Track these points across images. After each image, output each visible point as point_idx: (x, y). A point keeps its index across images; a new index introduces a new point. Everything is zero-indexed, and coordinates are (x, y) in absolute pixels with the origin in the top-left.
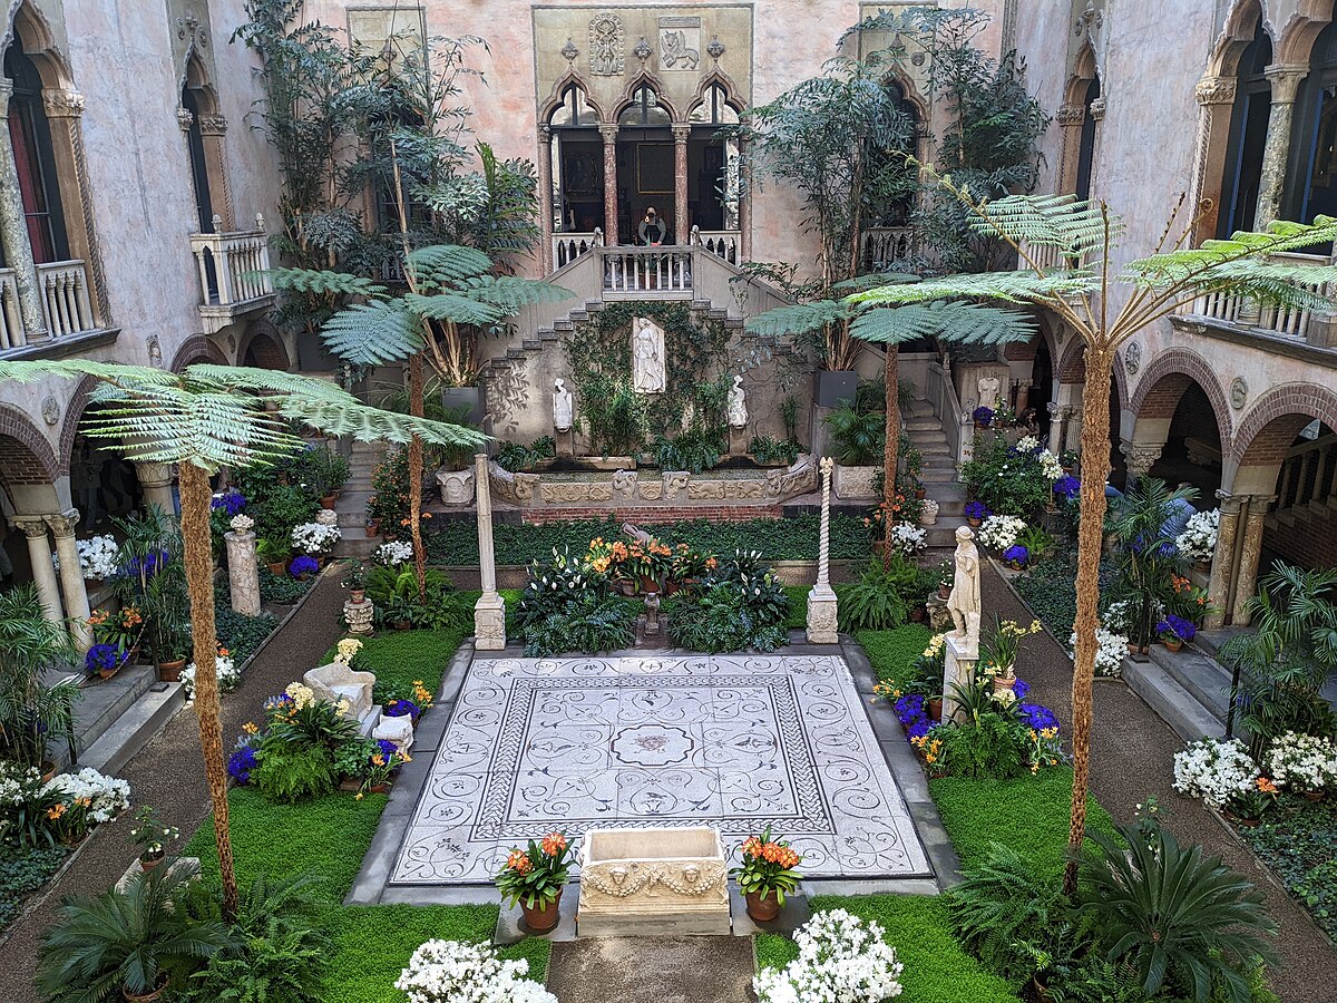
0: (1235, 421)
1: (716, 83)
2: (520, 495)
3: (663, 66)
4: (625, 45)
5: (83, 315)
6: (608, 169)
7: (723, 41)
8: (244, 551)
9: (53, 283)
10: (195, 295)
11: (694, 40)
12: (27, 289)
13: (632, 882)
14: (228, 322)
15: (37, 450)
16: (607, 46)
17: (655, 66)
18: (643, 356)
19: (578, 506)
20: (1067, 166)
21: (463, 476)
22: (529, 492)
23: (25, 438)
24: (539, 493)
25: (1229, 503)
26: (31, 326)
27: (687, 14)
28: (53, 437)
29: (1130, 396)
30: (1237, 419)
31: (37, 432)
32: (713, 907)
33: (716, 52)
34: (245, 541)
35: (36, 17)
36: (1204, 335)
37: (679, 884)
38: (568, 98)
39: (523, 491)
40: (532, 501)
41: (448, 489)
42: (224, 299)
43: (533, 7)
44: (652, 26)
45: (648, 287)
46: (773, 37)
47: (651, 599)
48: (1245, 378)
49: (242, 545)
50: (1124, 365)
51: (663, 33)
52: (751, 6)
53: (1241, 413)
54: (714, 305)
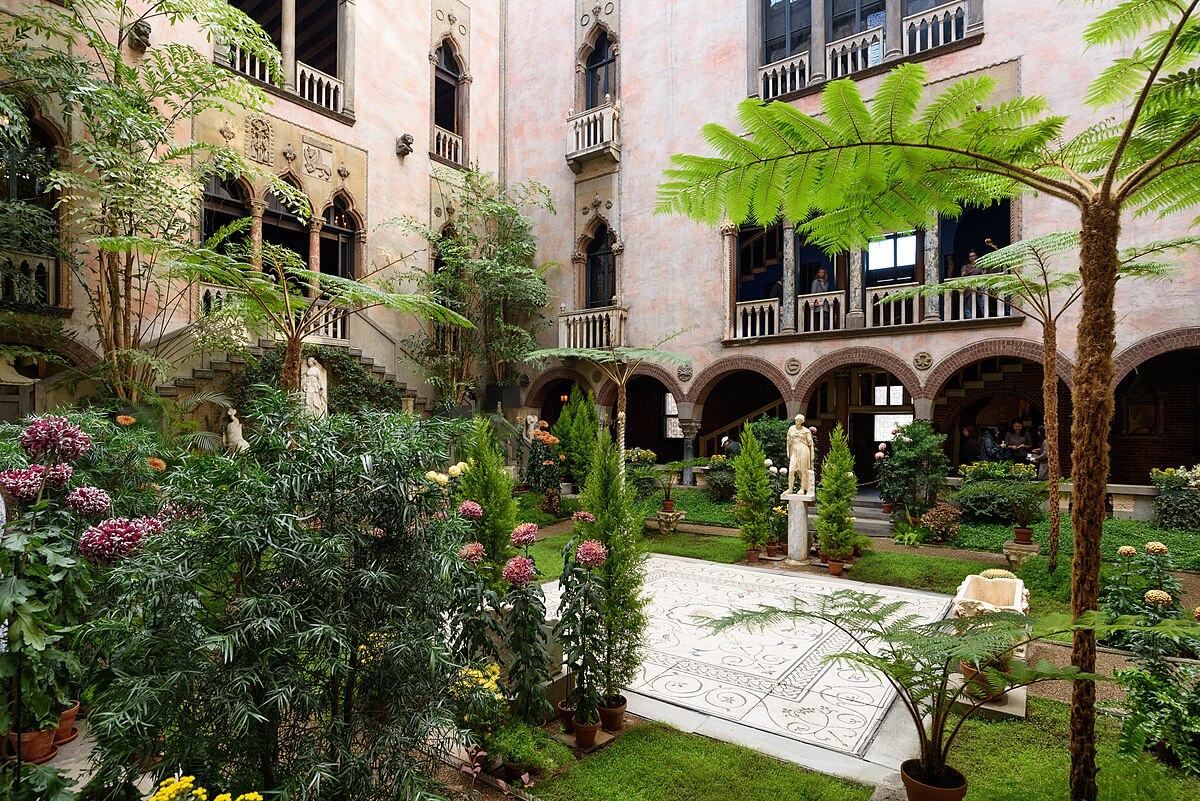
0: (793, 382)
1: (342, 200)
3: (305, 170)
4: (275, 144)
7: (348, 168)
11: (328, 161)
16: (260, 140)
18: (311, 390)
27: (323, 140)
29: (685, 393)
30: (793, 380)
33: (343, 174)
36: (755, 345)
44: (298, 139)
46: (380, 178)
48: (797, 358)
50: (676, 378)
51: (305, 146)
52: (367, 152)
53: (797, 376)
54: (363, 354)
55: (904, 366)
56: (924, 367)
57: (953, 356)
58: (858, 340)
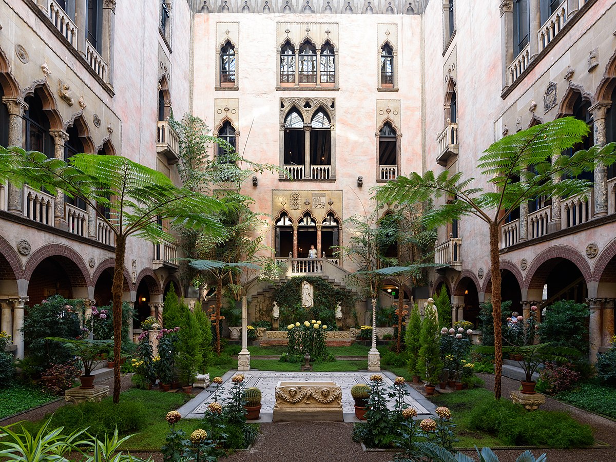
0: (524, 275)
1: (331, 214)
2: (259, 335)
3: (313, 207)
4: (302, 201)
5: (111, 241)
6: (294, 238)
7: (333, 200)
8: (155, 335)
9: (102, 225)
10: (152, 256)
11: (324, 200)
12: (92, 221)
13: (299, 397)
14: (161, 266)
15: (84, 273)
16: (295, 201)
17: (311, 207)
18: (305, 294)
19: (280, 339)
20: (449, 228)
21: (238, 328)
22: (262, 334)
23: (80, 266)
24: (266, 334)
25: (526, 304)
26: (91, 233)
27: (321, 192)
28: (92, 272)
29: (481, 286)
30: (524, 274)
31: (85, 267)
32: (335, 409)
33: (331, 203)
34: (156, 332)
35: (112, 147)
36: (507, 252)
37: (319, 397)
38: (282, 219)
39: (260, 334)
40: (263, 338)
41: (233, 333)
42: (161, 258)
43: (272, 190)
44: (310, 196)
45: (307, 271)
46: (349, 199)
47: (307, 355)
48: (525, 258)
49: (155, 333)
50: (477, 276)
51: (314, 197)
52: (342, 191)
53: (526, 271)
54: (330, 278)
55: (581, 256)
56: (592, 256)
57: (612, 244)
58: (555, 241)
